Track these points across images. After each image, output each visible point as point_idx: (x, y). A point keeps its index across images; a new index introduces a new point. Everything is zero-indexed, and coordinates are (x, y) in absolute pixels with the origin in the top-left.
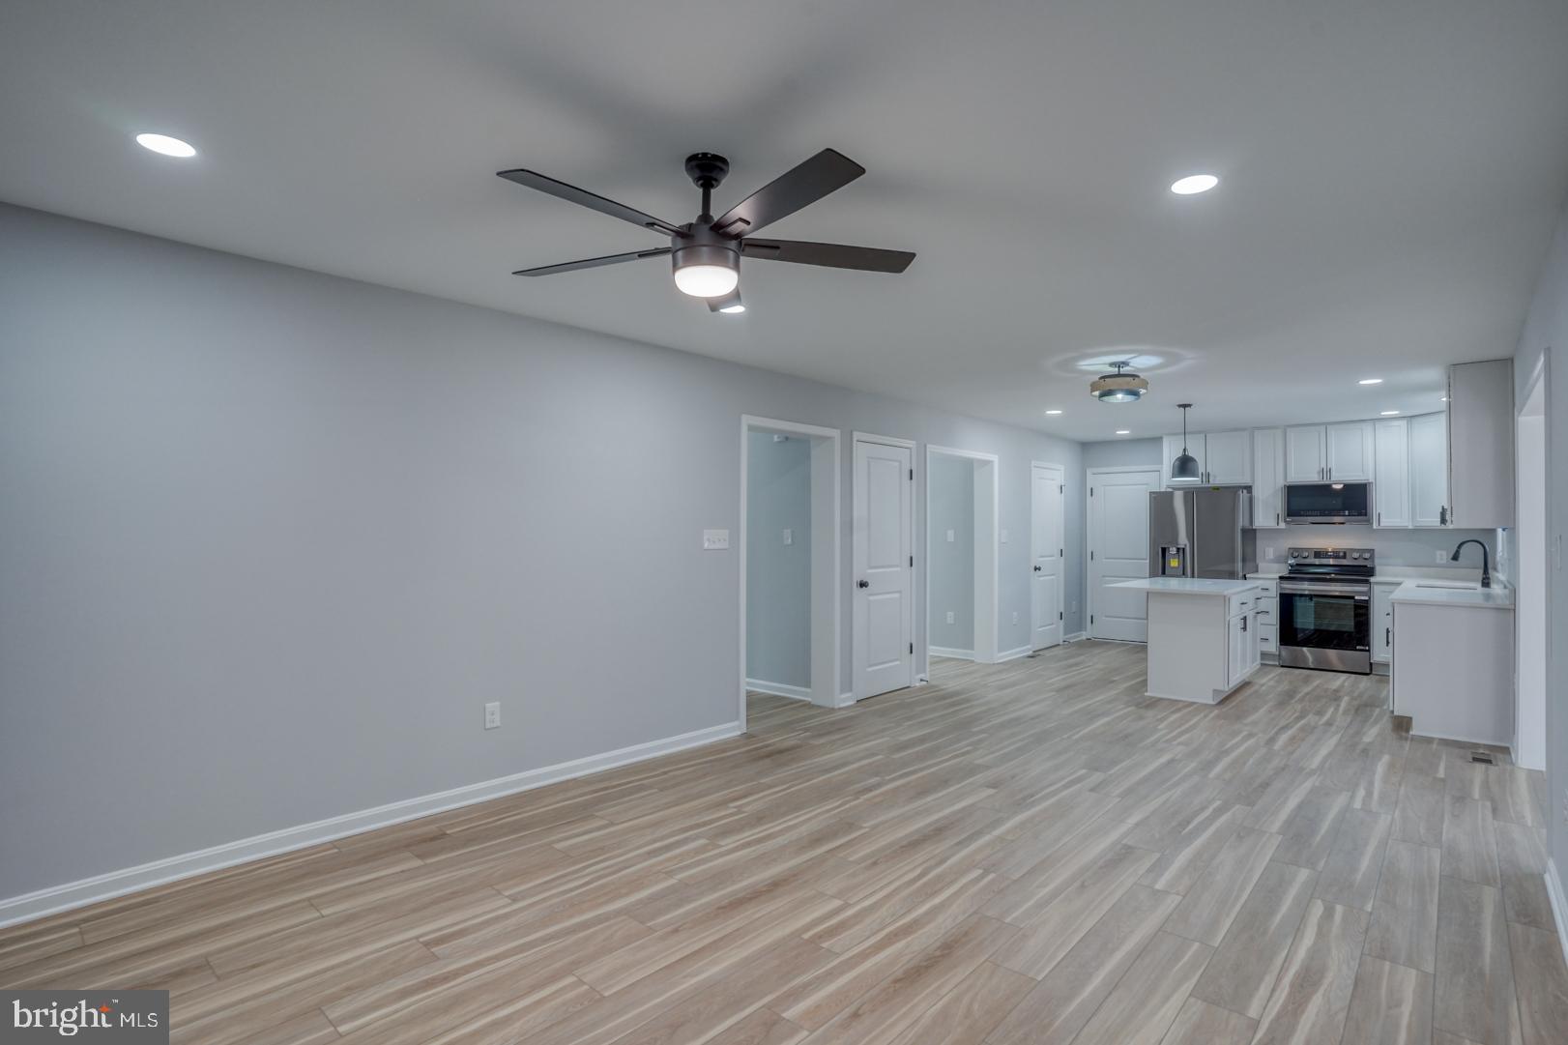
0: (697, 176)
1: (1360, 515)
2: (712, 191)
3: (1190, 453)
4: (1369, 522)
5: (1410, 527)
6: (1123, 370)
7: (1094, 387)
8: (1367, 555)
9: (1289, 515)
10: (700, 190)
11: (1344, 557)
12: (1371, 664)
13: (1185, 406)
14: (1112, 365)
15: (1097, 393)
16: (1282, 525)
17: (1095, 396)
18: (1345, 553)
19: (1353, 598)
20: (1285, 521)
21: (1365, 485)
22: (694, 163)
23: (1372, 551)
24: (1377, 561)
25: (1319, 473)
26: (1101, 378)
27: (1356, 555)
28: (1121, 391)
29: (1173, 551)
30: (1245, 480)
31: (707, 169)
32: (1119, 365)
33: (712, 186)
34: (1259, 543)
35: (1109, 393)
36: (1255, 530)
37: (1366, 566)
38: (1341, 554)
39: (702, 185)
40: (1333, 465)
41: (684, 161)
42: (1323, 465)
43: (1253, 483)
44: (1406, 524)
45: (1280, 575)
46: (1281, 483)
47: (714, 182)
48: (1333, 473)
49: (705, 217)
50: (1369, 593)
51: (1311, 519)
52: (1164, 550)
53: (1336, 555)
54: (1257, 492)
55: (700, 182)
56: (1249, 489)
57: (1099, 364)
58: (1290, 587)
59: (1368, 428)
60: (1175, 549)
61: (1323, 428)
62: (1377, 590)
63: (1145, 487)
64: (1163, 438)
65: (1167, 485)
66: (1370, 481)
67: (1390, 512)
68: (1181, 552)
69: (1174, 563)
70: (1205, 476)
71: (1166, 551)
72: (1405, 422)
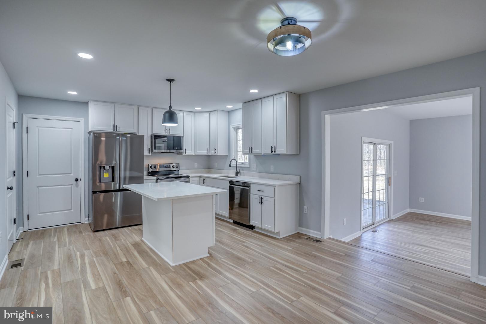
1: (179, 149)
5: (194, 154)
9: (155, 149)
13: (170, 80)
16: (150, 154)
18: (170, 165)
21: (181, 137)
23: (179, 164)
24: (180, 168)
25: (165, 130)
29: (107, 168)
30: (135, 131)
42: (167, 128)
43: (138, 132)
46: (150, 134)
51: (163, 151)
53: (167, 167)
59: (182, 114)
63: (70, 130)
64: (89, 102)
65: (91, 130)
66: (182, 135)
67: (188, 148)
68: (111, 168)
69: (106, 175)
70: (115, 127)
71: (102, 168)
72: (193, 113)
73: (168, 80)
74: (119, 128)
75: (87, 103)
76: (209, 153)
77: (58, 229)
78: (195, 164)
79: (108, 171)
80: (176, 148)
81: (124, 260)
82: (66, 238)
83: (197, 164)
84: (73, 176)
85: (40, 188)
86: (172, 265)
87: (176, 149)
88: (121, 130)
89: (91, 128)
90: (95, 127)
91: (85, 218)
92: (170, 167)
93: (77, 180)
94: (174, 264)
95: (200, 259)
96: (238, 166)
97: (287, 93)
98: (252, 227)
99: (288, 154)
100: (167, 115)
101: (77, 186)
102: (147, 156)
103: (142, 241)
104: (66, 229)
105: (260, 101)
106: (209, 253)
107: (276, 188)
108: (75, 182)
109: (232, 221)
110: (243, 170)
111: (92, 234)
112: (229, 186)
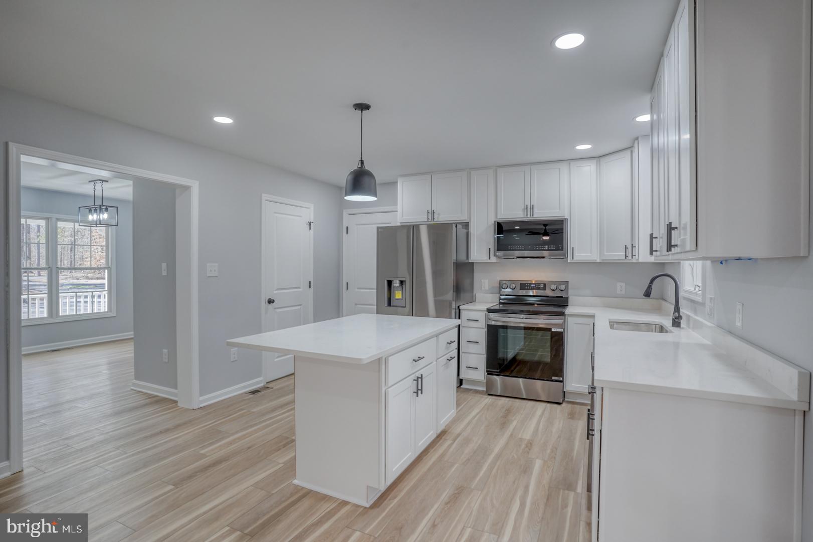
1: (557, 249)
3: (367, 167)
4: (565, 256)
5: (598, 261)
8: (563, 287)
9: (498, 250)
11: (544, 289)
12: (564, 392)
13: (362, 107)
16: (494, 259)
18: (545, 285)
19: (549, 330)
20: (495, 255)
21: (563, 221)
23: (566, 283)
24: (570, 292)
25: (524, 210)
27: (554, 287)
29: (396, 283)
30: (464, 218)
34: (477, 275)
36: (473, 263)
37: (562, 297)
38: (542, 286)
40: (535, 202)
42: (528, 203)
43: (470, 219)
44: (596, 259)
45: (489, 306)
46: (492, 220)
48: (536, 210)
50: (563, 326)
51: (517, 253)
52: (390, 283)
53: (538, 287)
54: (473, 229)
56: (466, 225)
58: (497, 319)
59: (564, 167)
60: (398, 282)
61: (527, 168)
62: (571, 321)
64: (398, 179)
65: (401, 223)
66: (565, 217)
67: (583, 247)
69: (398, 295)
70: (431, 214)
72: (594, 162)
74: (439, 214)
76: (629, 257)
80: (546, 246)
87: (547, 249)
89: (400, 220)
90: (404, 218)
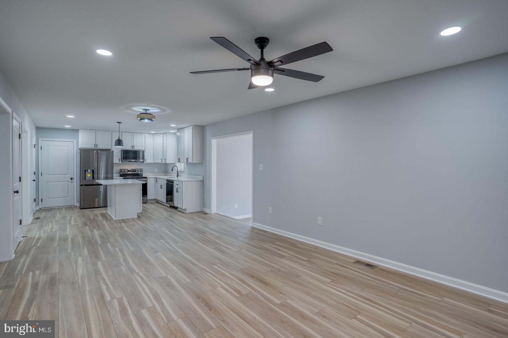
0: (258, 45)
2: (264, 50)
3: (120, 138)
5: (153, 163)
6: (148, 112)
7: (138, 116)
8: (141, 171)
9: (123, 159)
10: (260, 50)
14: (144, 110)
15: (139, 119)
16: (121, 162)
17: (138, 120)
22: (258, 41)
25: (131, 146)
26: (140, 114)
27: (139, 170)
28: (147, 118)
29: (89, 171)
30: (109, 148)
31: (262, 42)
32: (146, 110)
33: (264, 48)
35: (142, 119)
38: (135, 170)
39: (260, 48)
41: (254, 40)
43: (112, 148)
46: (120, 149)
47: (264, 47)
48: (135, 147)
49: (262, 59)
51: (129, 160)
53: (133, 171)
55: (259, 47)
57: (139, 109)
60: (90, 170)
63: (67, 147)
64: (79, 130)
66: (144, 150)
67: (149, 159)
68: (92, 171)
69: (89, 175)
70: (96, 145)
71: (86, 171)
72: (152, 135)
73: (118, 123)
74: (99, 145)
75: (78, 130)
76: (162, 162)
77: (59, 208)
78: (156, 169)
79: (89, 173)
81: (92, 218)
82: (64, 211)
83: (157, 169)
84: (69, 176)
85: (49, 183)
86: (115, 219)
88: (101, 147)
89: (80, 146)
91: (77, 203)
92: (136, 171)
93: (72, 179)
94: (116, 219)
95: (132, 218)
96: (178, 170)
97: (193, 126)
98: (176, 208)
99: (193, 162)
100: (117, 142)
101: (72, 182)
102: (116, 164)
103: (107, 213)
104: (64, 209)
105: (183, 129)
106: (138, 216)
107: (183, 182)
108: (71, 180)
109: (169, 206)
110: (181, 173)
111: (79, 210)
112: (166, 183)
